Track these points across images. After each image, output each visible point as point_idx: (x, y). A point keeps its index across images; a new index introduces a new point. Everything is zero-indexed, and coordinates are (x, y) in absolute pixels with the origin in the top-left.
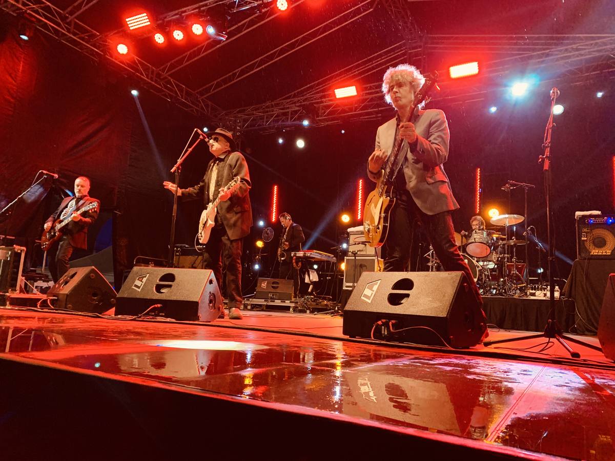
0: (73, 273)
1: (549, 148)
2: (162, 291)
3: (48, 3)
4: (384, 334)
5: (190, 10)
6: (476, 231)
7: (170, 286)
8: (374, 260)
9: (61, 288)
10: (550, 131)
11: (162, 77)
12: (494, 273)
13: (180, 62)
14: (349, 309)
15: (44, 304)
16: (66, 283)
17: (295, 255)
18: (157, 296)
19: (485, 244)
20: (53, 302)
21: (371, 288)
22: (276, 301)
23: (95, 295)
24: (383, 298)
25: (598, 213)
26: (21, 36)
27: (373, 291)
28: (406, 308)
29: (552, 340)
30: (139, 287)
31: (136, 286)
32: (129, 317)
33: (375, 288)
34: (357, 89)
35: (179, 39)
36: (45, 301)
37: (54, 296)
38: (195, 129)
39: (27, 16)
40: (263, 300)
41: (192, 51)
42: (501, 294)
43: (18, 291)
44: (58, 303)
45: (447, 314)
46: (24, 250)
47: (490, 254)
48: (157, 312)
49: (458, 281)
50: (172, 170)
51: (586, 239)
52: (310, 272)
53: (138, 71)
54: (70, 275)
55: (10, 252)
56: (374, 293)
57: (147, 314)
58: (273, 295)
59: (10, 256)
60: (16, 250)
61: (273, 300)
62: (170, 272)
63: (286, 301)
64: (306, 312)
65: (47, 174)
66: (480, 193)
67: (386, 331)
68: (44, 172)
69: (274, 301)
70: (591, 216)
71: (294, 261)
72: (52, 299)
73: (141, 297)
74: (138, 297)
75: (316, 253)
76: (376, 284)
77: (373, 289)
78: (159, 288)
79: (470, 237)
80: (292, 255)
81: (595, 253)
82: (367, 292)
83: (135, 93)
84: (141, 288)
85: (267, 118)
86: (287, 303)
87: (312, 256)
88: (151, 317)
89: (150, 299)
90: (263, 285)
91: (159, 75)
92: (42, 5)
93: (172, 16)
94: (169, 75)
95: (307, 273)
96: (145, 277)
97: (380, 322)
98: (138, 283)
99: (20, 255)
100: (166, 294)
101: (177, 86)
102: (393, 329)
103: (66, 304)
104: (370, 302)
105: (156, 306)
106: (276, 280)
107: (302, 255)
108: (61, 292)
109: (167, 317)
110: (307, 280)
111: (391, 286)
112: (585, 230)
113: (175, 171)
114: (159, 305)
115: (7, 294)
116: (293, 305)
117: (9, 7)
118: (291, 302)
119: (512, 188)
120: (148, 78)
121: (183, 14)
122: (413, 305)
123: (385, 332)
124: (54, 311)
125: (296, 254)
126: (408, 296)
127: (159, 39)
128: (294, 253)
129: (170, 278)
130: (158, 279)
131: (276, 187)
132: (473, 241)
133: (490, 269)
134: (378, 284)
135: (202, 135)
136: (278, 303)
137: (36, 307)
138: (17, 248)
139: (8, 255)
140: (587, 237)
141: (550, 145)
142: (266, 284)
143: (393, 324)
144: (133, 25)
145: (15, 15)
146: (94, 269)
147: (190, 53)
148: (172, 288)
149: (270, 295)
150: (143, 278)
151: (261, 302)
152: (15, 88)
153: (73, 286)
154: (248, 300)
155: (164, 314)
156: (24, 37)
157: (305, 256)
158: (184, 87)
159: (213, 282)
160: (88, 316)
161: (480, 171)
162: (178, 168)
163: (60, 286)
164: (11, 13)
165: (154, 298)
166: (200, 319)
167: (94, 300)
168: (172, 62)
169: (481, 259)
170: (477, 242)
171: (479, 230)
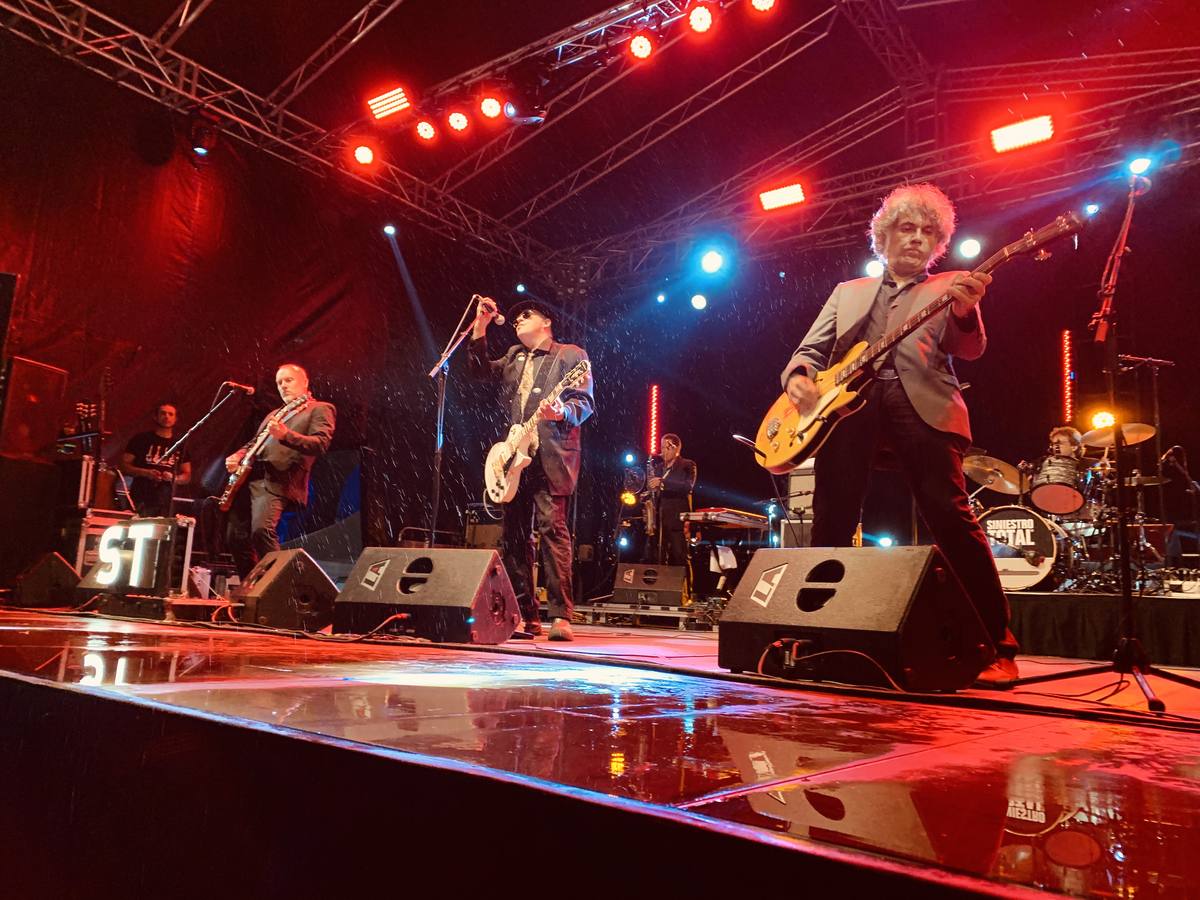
0: (270, 562)
1: (1111, 299)
2: (413, 589)
3: (238, 87)
5: (477, 73)
6: (1050, 462)
7: (423, 581)
9: (251, 587)
10: (1118, 263)
11: (438, 199)
12: (1094, 546)
13: (469, 168)
14: (729, 620)
15: (223, 616)
16: (259, 577)
18: (400, 598)
19: (1069, 486)
20: (237, 612)
21: (769, 580)
22: (652, 607)
23: (304, 598)
24: (789, 598)
26: (196, 149)
27: (772, 585)
29: (1128, 677)
30: (372, 584)
31: (368, 582)
32: (350, 637)
33: (777, 579)
34: (804, 190)
35: (459, 129)
36: (226, 609)
37: (240, 602)
38: (474, 296)
39: (204, 113)
40: (629, 606)
41: (488, 145)
42: (1107, 589)
43: (185, 593)
44: (246, 615)
45: (899, 628)
46: (191, 523)
47: (1083, 505)
48: (403, 627)
49: (924, 562)
50: (432, 374)
52: (720, 552)
53: (395, 190)
54: (266, 564)
55: (170, 527)
56: (774, 588)
57: (386, 630)
58: (646, 597)
59: (171, 534)
60: (180, 523)
61: (646, 605)
62: (426, 556)
63: (671, 608)
64: (710, 629)
65: (236, 388)
66: (1071, 380)
68: (233, 384)
69: (648, 608)
71: (686, 530)
72: (235, 608)
73: (378, 599)
74: (369, 600)
75: (728, 512)
76: (779, 572)
77: (773, 581)
78: (406, 584)
79: (1039, 472)
80: (682, 518)
82: (763, 587)
83: (390, 230)
84: (376, 585)
85: (634, 256)
86: (673, 612)
87: (720, 519)
88: (391, 636)
89: (391, 605)
90: (626, 576)
91: (432, 195)
92: (229, 92)
93: (447, 87)
95: (712, 553)
96: (383, 565)
97: (777, 644)
98: (371, 576)
99: (186, 530)
100: (418, 595)
101: (467, 211)
102: (798, 655)
103: (256, 616)
104: (764, 604)
105: (399, 616)
106: (650, 568)
107: (701, 518)
108: (249, 595)
109: (416, 636)
110: (713, 567)
111: (805, 575)
113: (437, 375)
114: (405, 615)
115: (167, 599)
116: (684, 615)
117: (176, 100)
118: (680, 610)
119: (1125, 369)
120: (412, 202)
121: (466, 83)
122: (840, 610)
123: (790, 659)
124: (238, 628)
126: (831, 593)
127: (426, 131)
128: (684, 514)
129: (424, 565)
130: (406, 568)
131: (655, 389)
132: (1045, 480)
133: (1086, 538)
134: (782, 572)
136: (656, 611)
137: (209, 620)
138: (183, 520)
139: (167, 533)
141: (1113, 291)
142: (632, 574)
143: (798, 646)
144: (380, 110)
145: (185, 113)
146: (301, 554)
147: (486, 151)
148: (427, 584)
149: (641, 596)
150: (379, 567)
151: (624, 609)
152: (188, 239)
153: (267, 584)
154: (600, 606)
155: (413, 631)
156: (201, 151)
157: (706, 519)
158: (479, 212)
159: (499, 573)
160: (288, 635)
161: (1069, 335)
162: (443, 369)
163: (249, 585)
164: (179, 110)
165: (397, 602)
166: (475, 639)
167: (304, 607)
168: (455, 169)
169: (1065, 517)
170: (1052, 484)
171: (1058, 458)
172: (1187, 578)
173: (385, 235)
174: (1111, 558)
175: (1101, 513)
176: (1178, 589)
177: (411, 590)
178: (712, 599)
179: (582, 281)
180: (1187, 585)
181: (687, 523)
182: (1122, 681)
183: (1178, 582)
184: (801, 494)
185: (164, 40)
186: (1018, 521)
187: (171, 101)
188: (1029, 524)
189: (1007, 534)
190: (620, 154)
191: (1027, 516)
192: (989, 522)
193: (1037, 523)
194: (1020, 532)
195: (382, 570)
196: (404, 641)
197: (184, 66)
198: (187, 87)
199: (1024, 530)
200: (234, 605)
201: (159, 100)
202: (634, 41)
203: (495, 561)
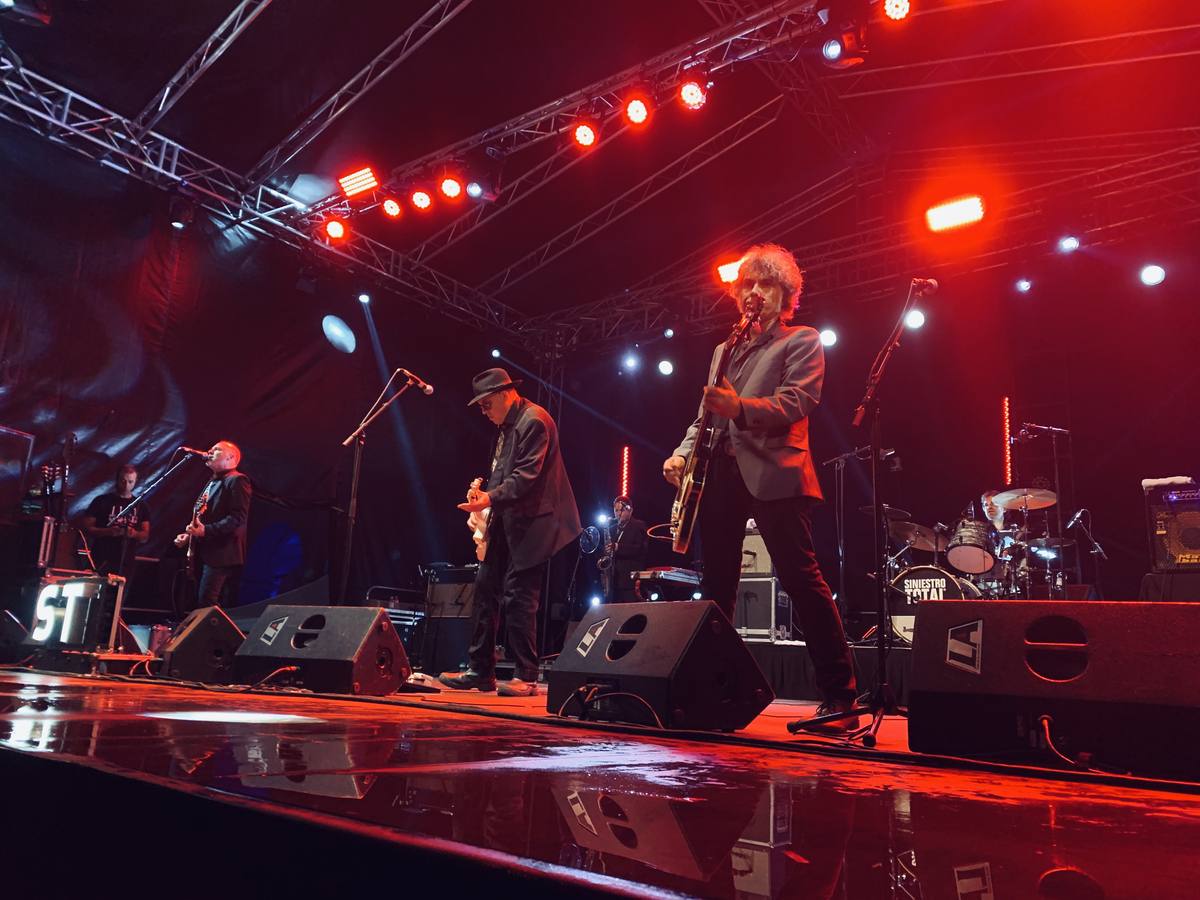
0: (193, 618)
1: (874, 388)
2: (305, 644)
3: (218, 166)
4: (596, 709)
5: (440, 155)
6: (964, 524)
7: (315, 636)
8: (769, 583)
9: (172, 641)
11: (412, 269)
13: (443, 240)
15: (140, 670)
16: (181, 632)
17: (637, 577)
18: (294, 652)
19: (981, 547)
20: (153, 665)
21: (592, 633)
23: (218, 653)
25: (1185, 479)
26: (174, 224)
27: (594, 636)
30: (269, 638)
31: (266, 637)
32: (241, 688)
33: (599, 631)
35: (423, 207)
37: (159, 655)
38: (398, 370)
39: (184, 191)
41: (459, 220)
43: (112, 649)
44: (160, 669)
45: (672, 672)
47: (994, 565)
48: (292, 680)
49: (701, 616)
51: (1165, 532)
53: (371, 261)
54: (189, 620)
55: (101, 586)
56: (595, 640)
57: (270, 682)
59: (101, 592)
60: (110, 582)
62: (320, 613)
65: (190, 452)
66: (1011, 445)
68: (187, 449)
70: (1172, 487)
71: (637, 588)
72: (153, 662)
73: (271, 654)
74: (265, 654)
75: (678, 571)
76: (601, 625)
77: (595, 634)
79: (953, 534)
80: (632, 577)
81: (1184, 561)
82: (587, 639)
83: (364, 299)
84: (272, 640)
85: (607, 324)
87: (670, 578)
89: (282, 658)
91: (407, 265)
92: (210, 170)
93: (411, 168)
94: (427, 264)
96: (282, 621)
97: (582, 688)
98: (270, 632)
99: (116, 588)
100: (310, 650)
101: (443, 281)
104: (585, 654)
105: (288, 668)
107: (648, 577)
108: (168, 650)
111: (620, 627)
112: (1163, 515)
114: (294, 668)
115: (95, 654)
117: (156, 177)
119: (1031, 437)
120: (388, 272)
121: (429, 164)
124: (152, 680)
125: (638, 575)
126: (635, 643)
127: (392, 208)
128: (634, 573)
129: (318, 622)
130: (301, 624)
131: (626, 449)
132: (959, 541)
134: (603, 626)
135: (412, 378)
137: (128, 673)
138: (112, 578)
139: (97, 591)
140: (1166, 529)
141: (877, 383)
144: (350, 188)
145: (165, 189)
146: (217, 610)
147: (459, 224)
148: (318, 639)
150: (278, 623)
152: (163, 307)
153: (183, 638)
154: (551, 663)
155: (300, 682)
156: (178, 225)
157: (655, 578)
158: (454, 281)
159: (384, 629)
161: (1009, 402)
162: (358, 437)
164: (159, 186)
165: (291, 655)
166: (357, 690)
167: (217, 661)
168: (429, 241)
170: (966, 545)
171: (971, 520)
173: (360, 303)
177: (302, 645)
179: (557, 346)
185: (145, 122)
186: (932, 580)
187: (152, 179)
188: (941, 583)
189: (922, 593)
190: (587, 228)
191: (940, 576)
192: (906, 581)
193: (949, 581)
194: (934, 591)
196: (287, 691)
197: (164, 147)
198: (167, 167)
199: (938, 589)
200: (151, 659)
201: (140, 178)
202: (578, 130)
203: (382, 618)
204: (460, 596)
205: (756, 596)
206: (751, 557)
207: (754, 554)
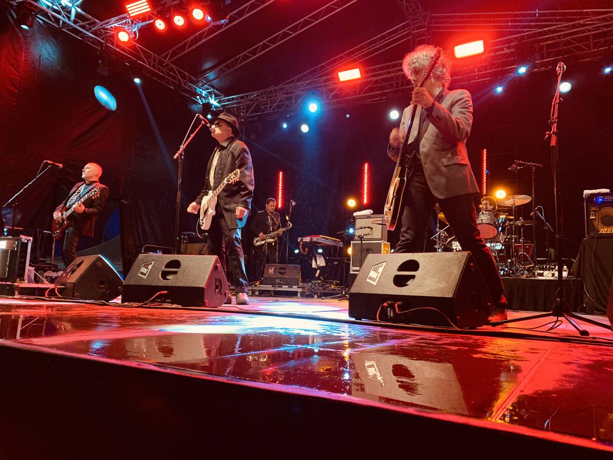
0: (79, 262)
1: (556, 124)
2: (168, 277)
4: (390, 316)
6: (483, 213)
7: (175, 273)
8: (380, 244)
10: (557, 106)
11: (164, 65)
12: (501, 254)
13: (182, 48)
14: (355, 292)
15: (52, 293)
16: (73, 272)
18: (163, 283)
19: (492, 225)
20: (60, 291)
21: (376, 270)
22: (283, 286)
23: (102, 283)
24: (389, 280)
25: (607, 191)
26: (21, 26)
27: (378, 273)
28: (412, 289)
29: (560, 318)
30: (144, 274)
31: (142, 273)
32: (135, 304)
33: (381, 270)
34: (360, 72)
35: (179, 25)
36: (53, 290)
37: (62, 285)
38: (197, 115)
40: (271, 286)
41: (193, 37)
42: (508, 275)
43: (26, 281)
44: (66, 292)
45: (454, 294)
46: (30, 240)
47: (497, 235)
48: (163, 299)
49: (464, 261)
50: (175, 157)
51: (594, 217)
52: (317, 257)
53: (139, 59)
54: (77, 263)
55: (16, 242)
56: (379, 275)
57: (154, 301)
58: (280, 281)
59: (17, 246)
60: (23, 240)
61: (280, 285)
62: (176, 259)
63: (294, 287)
64: (313, 297)
65: (51, 164)
66: (486, 174)
67: (392, 312)
68: (49, 162)
69: (281, 287)
70: (599, 194)
72: (59, 288)
73: (147, 283)
74: (144, 284)
75: (322, 238)
76: (381, 266)
77: (379, 271)
78: (165, 275)
80: (299, 240)
81: (604, 232)
82: (373, 274)
83: (137, 81)
84: (147, 275)
85: (270, 103)
86: (295, 288)
87: (319, 241)
88: (157, 304)
89: (156, 286)
90: (270, 270)
91: (161, 63)
93: (172, 1)
94: (171, 63)
95: (313, 258)
96: (151, 264)
97: (385, 304)
98: (144, 270)
99: (27, 244)
100: (172, 280)
101: (180, 73)
102: (399, 310)
103: (73, 293)
104: (375, 284)
105: (162, 292)
106: (283, 266)
107: (309, 240)
108: (68, 281)
109: (172, 303)
110: (314, 265)
111: (397, 268)
112: (594, 209)
115: (16, 284)
116: (300, 290)
118: (298, 287)
119: (519, 168)
120: (150, 65)
122: (419, 286)
123: (391, 314)
124: (62, 300)
125: (302, 239)
126: (413, 277)
127: (160, 25)
128: (300, 238)
129: (176, 264)
130: (164, 266)
131: (281, 173)
132: (480, 222)
133: (497, 250)
134: (383, 266)
135: (204, 121)
136: (285, 288)
137: (44, 296)
138: (24, 238)
139: (14, 246)
140: (595, 216)
141: (557, 121)
142: (273, 269)
143: (398, 306)
144: (133, 11)
146: (100, 258)
147: (191, 39)
148: (178, 274)
149: (277, 281)
150: (148, 265)
151: (269, 287)
152: (16, 78)
153: (80, 275)
154: (256, 286)
155: (170, 301)
156: (25, 27)
157: (312, 241)
158: (186, 74)
159: (219, 268)
160: (95, 304)
161: (486, 151)
162: (181, 154)
163: (67, 275)
165: (160, 285)
166: (207, 305)
167: (101, 288)
168: (174, 48)
169: (488, 240)
170: (484, 224)
171: (486, 211)
172: (546, 269)
173: (134, 83)
174: (509, 261)
175: (505, 239)
176: (542, 275)
177: (168, 278)
178: (313, 282)
179: (242, 114)
180: (546, 273)
181: (301, 243)
182: (557, 321)
183: (541, 272)
184: (361, 228)
190: (265, 46)
192: (453, 242)
195: (150, 267)
196: (166, 306)
200: (58, 287)
203: (216, 262)
204: (202, 250)
205: (373, 250)
206: (370, 229)
207: (372, 228)
